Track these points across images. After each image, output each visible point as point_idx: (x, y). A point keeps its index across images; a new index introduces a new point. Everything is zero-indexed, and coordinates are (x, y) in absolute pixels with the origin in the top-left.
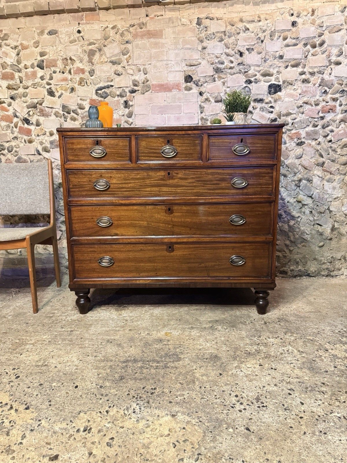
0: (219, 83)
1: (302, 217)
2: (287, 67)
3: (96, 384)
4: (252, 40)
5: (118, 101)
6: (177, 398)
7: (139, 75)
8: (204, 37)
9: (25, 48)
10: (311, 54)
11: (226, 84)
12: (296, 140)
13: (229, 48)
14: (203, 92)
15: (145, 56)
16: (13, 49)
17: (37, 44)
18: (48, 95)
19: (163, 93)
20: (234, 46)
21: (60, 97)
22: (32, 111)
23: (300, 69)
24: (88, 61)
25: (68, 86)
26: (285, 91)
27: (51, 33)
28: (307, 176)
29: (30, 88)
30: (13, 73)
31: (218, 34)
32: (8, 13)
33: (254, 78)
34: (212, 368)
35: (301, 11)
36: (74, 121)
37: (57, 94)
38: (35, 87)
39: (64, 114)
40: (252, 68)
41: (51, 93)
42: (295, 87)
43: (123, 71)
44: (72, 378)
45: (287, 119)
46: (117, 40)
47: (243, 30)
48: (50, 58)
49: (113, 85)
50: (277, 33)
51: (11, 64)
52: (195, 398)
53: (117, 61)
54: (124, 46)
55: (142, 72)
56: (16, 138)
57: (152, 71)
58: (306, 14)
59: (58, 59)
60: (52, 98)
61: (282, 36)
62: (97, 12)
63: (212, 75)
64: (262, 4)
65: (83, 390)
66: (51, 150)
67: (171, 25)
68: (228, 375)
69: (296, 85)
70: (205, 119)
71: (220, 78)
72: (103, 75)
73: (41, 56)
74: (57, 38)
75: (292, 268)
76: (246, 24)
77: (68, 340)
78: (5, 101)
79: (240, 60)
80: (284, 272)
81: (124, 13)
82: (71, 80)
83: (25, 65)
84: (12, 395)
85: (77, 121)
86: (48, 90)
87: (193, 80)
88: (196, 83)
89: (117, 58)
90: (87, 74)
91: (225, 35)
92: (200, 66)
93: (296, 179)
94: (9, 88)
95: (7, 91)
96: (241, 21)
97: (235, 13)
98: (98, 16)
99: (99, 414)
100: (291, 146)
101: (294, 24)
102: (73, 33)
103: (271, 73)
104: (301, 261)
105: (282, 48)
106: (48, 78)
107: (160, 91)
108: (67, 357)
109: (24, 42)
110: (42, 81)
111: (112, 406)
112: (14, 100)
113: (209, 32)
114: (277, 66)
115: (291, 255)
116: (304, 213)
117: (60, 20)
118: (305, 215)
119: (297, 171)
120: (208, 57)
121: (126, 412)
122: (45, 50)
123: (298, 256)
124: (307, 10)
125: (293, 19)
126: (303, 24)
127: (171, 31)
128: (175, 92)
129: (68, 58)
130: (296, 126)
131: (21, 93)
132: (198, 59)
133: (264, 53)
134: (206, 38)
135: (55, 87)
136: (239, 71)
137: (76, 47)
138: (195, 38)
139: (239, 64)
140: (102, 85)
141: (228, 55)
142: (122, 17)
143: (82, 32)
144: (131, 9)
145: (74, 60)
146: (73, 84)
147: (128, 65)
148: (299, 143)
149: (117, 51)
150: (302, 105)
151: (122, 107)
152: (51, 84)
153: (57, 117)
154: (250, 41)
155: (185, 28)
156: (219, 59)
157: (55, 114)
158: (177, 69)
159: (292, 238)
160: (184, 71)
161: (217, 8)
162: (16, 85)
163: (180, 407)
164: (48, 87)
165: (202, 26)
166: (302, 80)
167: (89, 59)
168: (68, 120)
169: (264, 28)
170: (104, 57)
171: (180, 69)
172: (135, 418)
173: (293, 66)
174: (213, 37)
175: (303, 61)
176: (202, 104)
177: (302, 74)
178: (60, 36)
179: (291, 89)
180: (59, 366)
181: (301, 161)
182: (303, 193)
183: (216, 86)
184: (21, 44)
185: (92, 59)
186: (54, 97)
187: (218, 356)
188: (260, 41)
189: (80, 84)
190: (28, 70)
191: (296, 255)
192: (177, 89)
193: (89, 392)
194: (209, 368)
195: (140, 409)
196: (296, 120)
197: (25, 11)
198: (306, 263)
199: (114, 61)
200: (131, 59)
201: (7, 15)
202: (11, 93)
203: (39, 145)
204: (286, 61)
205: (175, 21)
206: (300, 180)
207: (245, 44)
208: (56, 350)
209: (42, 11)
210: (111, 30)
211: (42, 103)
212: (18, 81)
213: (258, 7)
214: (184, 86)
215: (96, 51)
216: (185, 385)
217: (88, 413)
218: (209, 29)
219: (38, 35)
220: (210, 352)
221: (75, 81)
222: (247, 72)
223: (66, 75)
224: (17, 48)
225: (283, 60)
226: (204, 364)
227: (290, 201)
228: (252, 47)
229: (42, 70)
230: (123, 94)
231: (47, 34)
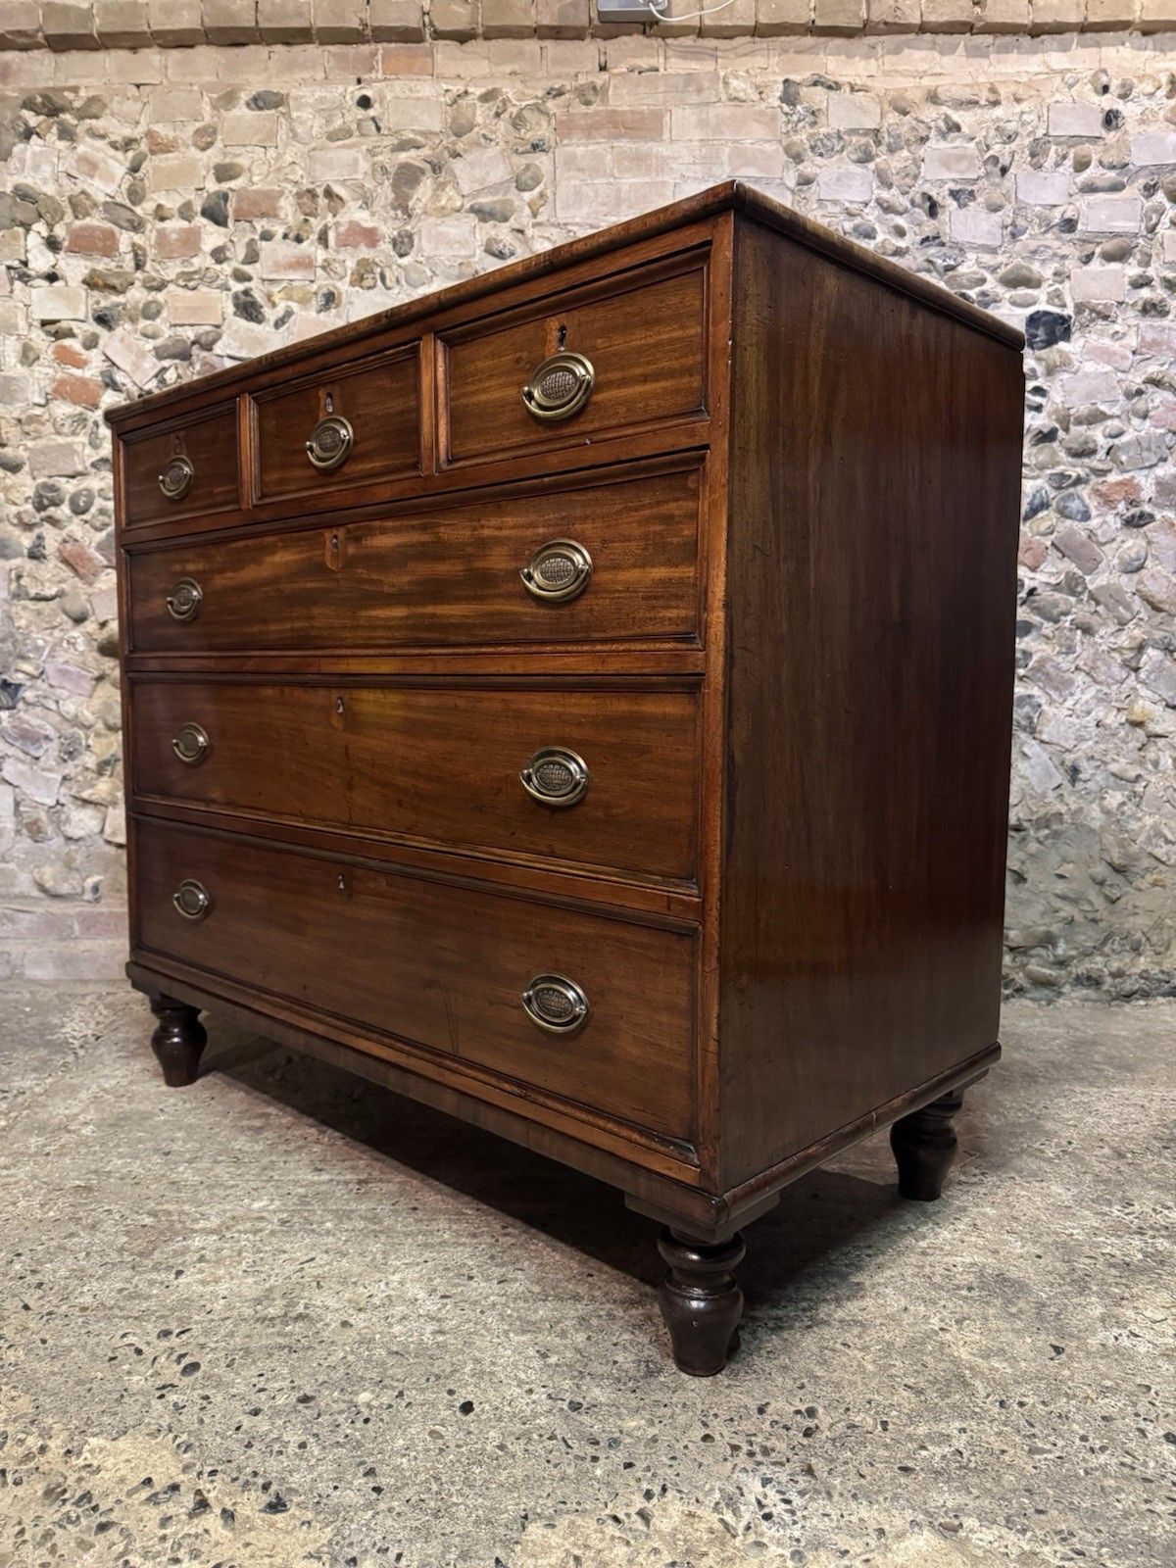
1: (1147, 777)
2: (1087, 259)
3: (549, 1396)
4: (971, 166)
6: (924, 1453)
8: (807, 146)
9: (160, 147)
10: (1167, 221)
12: (1121, 507)
13: (890, 186)
15: (597, 194)
16: (116, 149)
17: (205, 138)
18: (235, 314)
20: (908, 181)
21: (279, 324)
22: (172, 369)
23: (1132, 269)
24: (391, 204)
25: (315, 287)
26: (1082, 341)
27: (259, 102)
28: (1162, 634)
29: (171, 287)
30: (112, 234)
31: (854, 139)
32: (104, 30)
33: (978, 289)
34: (1008, 1326)
35: (1135, 81)
37: (271, 314)
38: (191, 284)
40: (971, 256)
41: (248, 309)
42: (1116, 327)
43: (517, 244)
44: (436, 1371)
45: (1089, 433)
46: (499, 137)
47: (939, 130)
48: (255, 187)
50: (1053, 148)
51: (109, 199)
52: (1003, 1452)
53: (498, 207)
54: (523, 161)
56: (104, 463)
58: (1150, 89)
59: (281, 193)
60: (253, 325)
61: (1071, 156)
62: (427, 45)
64: (998, 52)
65: (500, 1419)
67: (694, 98)
68: (1088, 1353)
69: (1120, 320)
72: (444, 253)
73: (219, 180)
74: (282, 119)
75: (1115, 964)
76: (949, 112)
77: (362, 1218)
78: (76, 331)
79: (930, 227)
80: (1089, 978)
81: (519, 55)
82: (323, 268)
83: (160, 206)
84: (189, 1447)
86: (236, 297)
89: (495, 198)
90: (386, 246)
91: (878, 143)
93: (1126, 644)
94: (91, 283)
95: (84, 294)
96: (933, 98)
97: (907, 76)
98: (429, 60)
99: (611, 1529)
100: (1105, 527)
101: (1111, 119)
102: (340, 107)
103: (1036, 276)
104: (1148, 939)
105: (1071, 195)
106: (241, 256)
108: (382, 1285)
109: (158, 128)
110: (218, 267)
111: (657, 1490)
112: (110, 329)
113: (823, 130)
114: (1055, 255)
115: (1114, 919)
116: (1156, 764)
117: (291, 66)
118: (1158, 772)
119: (1128, 616)
120: (820, 212)
121: (729, 1517)
122: (235, 161)
123: (1138, 920)
124: (1153, 78)
125: (1109, 102)
126: (1142, 122)
127: (694, 119)
129: (320, 191)
130: (1124, 458)
131: (137, 303)
133: (1009, 209)
134: (813, 148)
135: (266, 287)
136: (926, 265)
137: (353, 152)
138: (775, 146)
139: (926, 240)
141: (887, 208)
142: (516, 67)
143: (377, 105)
144: (548, 43)
145: (341, 199)
146: (331, 282)
147: (535, 225)
148: (1133, 516)
149: (499, 173)
150: (1143, 387)
152: (249, 279)
154: (963, 165)
155: (740, 110)
156: (858, 220)
161: (843, 57)
162: (118, 275)
163: (957, 1489)
164: (238, 287)
165: (799, 108)
166: (1140, 303)
167: (397, 198)
169: (1012, 127)
170: (450, 191)
172: (779, 1544)
173: (1109, 257)
174: (838, 148)
175: (1141, 241)
177: (1142, 286)
178: (295, 115)
179: (1102, 334)
180: (358, 1320)
181: (1141, 582)
182: (1149, 694)
184: (149, 134)
185: (408, 197)
186: (260, 322)
187: (1008, 1275)
188: (997, 170)
189: (359, 279)
190: (167, 224)
191: (1131, 919)
193: (529, 1432)
194: (994, 1324)
195: (787, 1502)
196: (1124, 439)
197: (168, 27)
198: (1168, 949)
199: (487, 209)
200: (547, 206)
201: (101, 35)
202: (98, 303)
204: (1084, 241)
205: (706, 84)
206: (1140, 648)
207: (947, 175)
208: (326, 1256)
209: (230, 28)
210: (479, 104)
211: (214, 341)
212: (129, 263)
213: (985, 62)
215: (422, 171)
216: (933, 1396)
217: (563, 1522)
218: (822, 119)
219: (214, 107)
220: (968, 1260)
221: (340, 270)
222: (952, 268)
223: (310, 247)
224: (134, 146)
225: (1076, 235)
226: (966, 1309)
227: (1108, 721)
228: (970, 188)
229: (222, 230)
231: (248, 104)
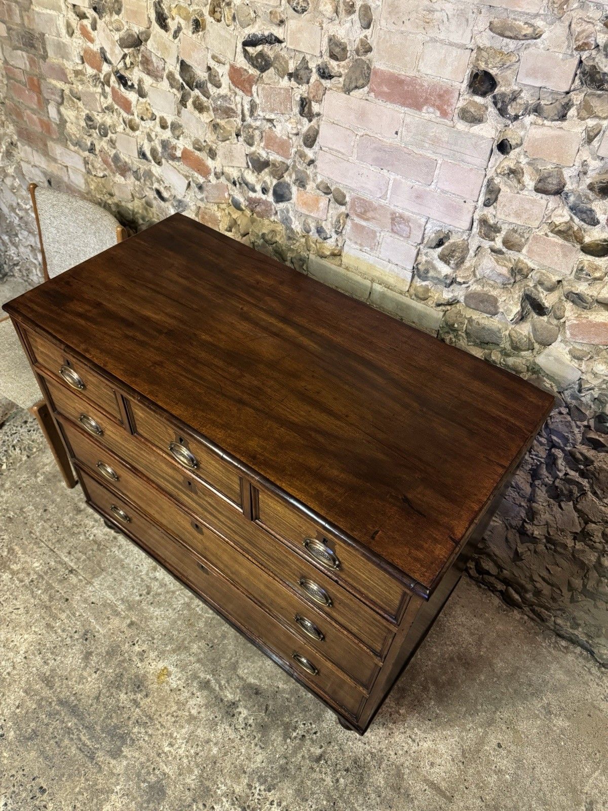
0: (575, 128)
5: (287, 90)
7: (348, 25)
11: (595, 143)
14: (513, 142)
18: (156, 20)
19: (398, 108)
21: (175, 36)
22: (128, 57)
25: (190, 10)
36: (200, 112)
37: (172, 25)
39: (183, 87)
41: (161, 18)
49: (281, 37)
55: (355, 17)
56: (109, 109)
57: (383, 22)
60: (163, 31)
63: (567, 90)
66: (163, 161)
70: (491, 226)
71: (587, 110)
75: (559, 621)
77: (51, 595)
78: (88, 15)
85: (205, 114)
86: (155, 6)
87: (496, 91)
88: (499, 106)
92: (535, 45)
107: (389, 97)
112: (100, 18)
120: (580, 14)
123: (587, 617)
128: (429, 113)
132: (537, 15)
135: (169, 2)
140: (257, 29)
151: (296, 110)
153: (172, 86)
157: (168, 78)
158: (456, 38)
159: (591, 585)
160: (479, 48)
168: (190, 103)
171: (466, 41)
176: (497, 180)
183: (559, 137)
186: (166, 31)
189: (213, 10)
191: (582, 613)
192: (439, 108)
203: (146, 141)
208: (23, 610)
211: (147, 40)
214: (461, 104)
230: (302, 72)
